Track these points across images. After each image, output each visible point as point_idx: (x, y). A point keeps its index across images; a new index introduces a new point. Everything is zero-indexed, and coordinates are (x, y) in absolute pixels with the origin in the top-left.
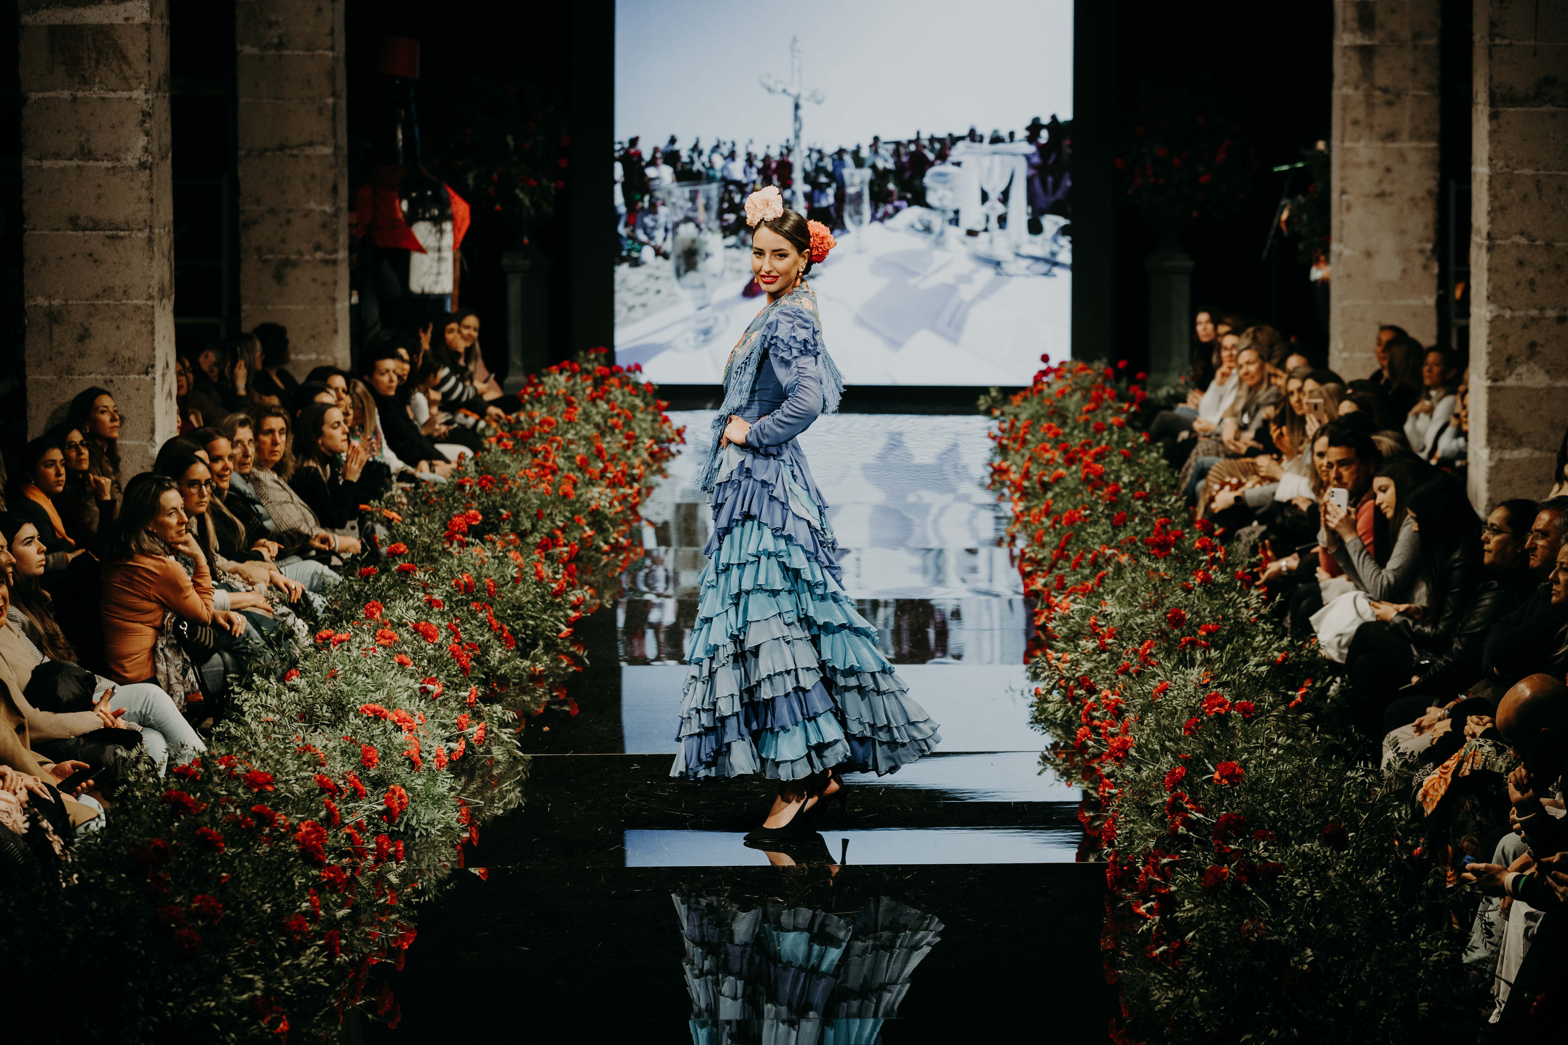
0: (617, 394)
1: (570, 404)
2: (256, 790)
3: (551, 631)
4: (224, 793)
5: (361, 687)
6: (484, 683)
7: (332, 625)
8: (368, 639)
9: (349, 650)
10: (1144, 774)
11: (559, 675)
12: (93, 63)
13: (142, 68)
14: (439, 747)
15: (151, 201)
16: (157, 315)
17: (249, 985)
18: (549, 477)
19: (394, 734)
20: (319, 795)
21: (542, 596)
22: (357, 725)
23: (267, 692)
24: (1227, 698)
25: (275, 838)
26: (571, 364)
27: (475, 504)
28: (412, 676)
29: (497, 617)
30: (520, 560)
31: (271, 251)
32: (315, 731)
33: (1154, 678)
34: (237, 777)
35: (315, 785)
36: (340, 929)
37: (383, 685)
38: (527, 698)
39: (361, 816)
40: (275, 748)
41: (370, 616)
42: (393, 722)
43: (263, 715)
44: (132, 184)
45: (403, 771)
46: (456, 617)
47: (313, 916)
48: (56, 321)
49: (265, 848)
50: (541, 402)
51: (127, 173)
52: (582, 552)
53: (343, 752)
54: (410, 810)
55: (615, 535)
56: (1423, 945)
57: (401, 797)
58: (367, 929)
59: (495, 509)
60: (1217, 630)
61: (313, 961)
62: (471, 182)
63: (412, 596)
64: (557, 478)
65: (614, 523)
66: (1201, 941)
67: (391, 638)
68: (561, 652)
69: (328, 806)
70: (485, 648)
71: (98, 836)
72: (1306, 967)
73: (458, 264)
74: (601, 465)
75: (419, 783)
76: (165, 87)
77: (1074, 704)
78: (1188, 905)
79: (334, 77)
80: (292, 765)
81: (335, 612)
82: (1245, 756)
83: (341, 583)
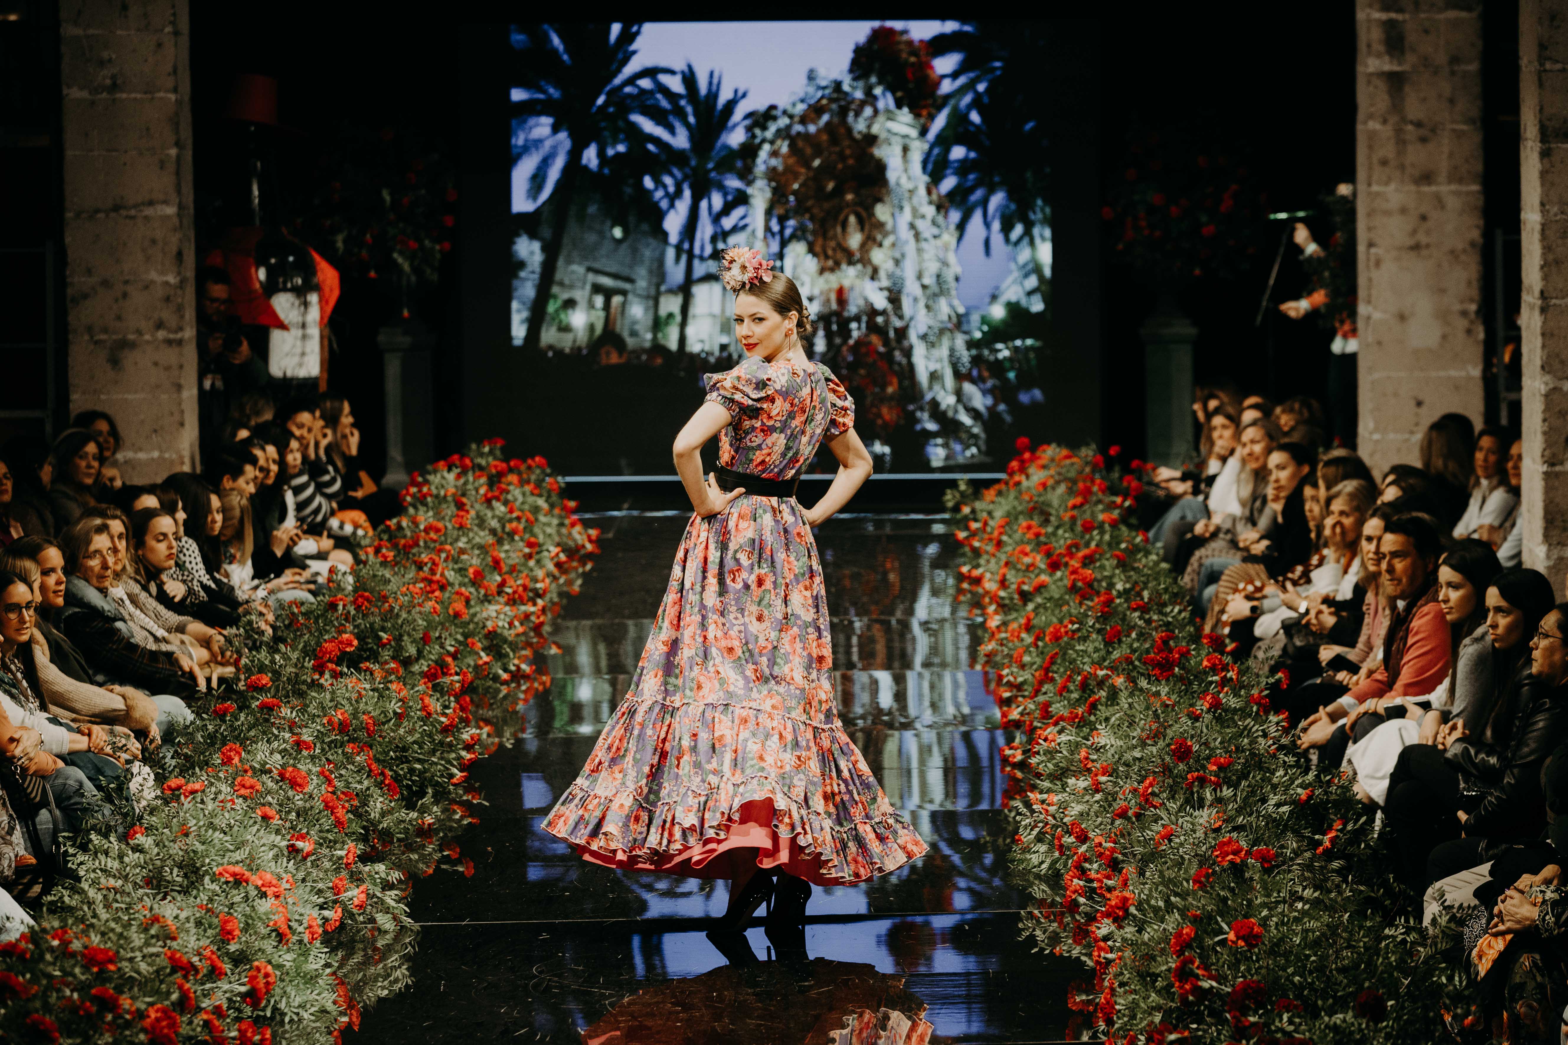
0: (516, 493)
1: (460, 506)
2: (95, 970)
3: (442, 776)
4: (57, 973)
5: (218, 846)
6: (364, 839)
7: (183, 773)
8: (225, 788)
9: (202, 802)
10: (1146, 937)
11: (452, 829)
14: (312, 916)
18: (437, 593)
19: (258, 901)
20: (170, 974)
21: (430, 735)
22: (213, 891)
23: (106, 853)
24: (1243, 844)
25: (119, 1026)
26: (461, 459)
27: (350, 627)
28: (278, 832)
29: (378, 761)
30: (404, 693)
31: (105, 330)
32: (164, 898)
33: (1156, 822)
34: (73, 955)
35: (166, 963)
37: (243, 843)
38: (415, 857)
39: (220, 999)
40: (117, 920)
41: (227, 761)
42: (257, 887)
43: (103, 880)
45: (268, 945)
46: (329, 762)
49: (108, 1038)
50: (425, 505)
52: (478, 682)
53: (199, 923)
54: (278, 991)
55: (516, 662)
57: (267, 975)
59: (373, 631)
60: (1230, 764)
62: (340, 245)
63: (277, 737)
64: (447, 595)
65: (514, 647)
67: (252, 787)
68: (453, 801)
69: (180, 987)
70: (364, 798)
73: (326, 343)
74: (499, 579)
75: (287, 959)
77: (1062, 853)
79: (177, 124)
80: (138, 939)
81: (187, 758)
82: (1265, 913)
83: (192, 723)
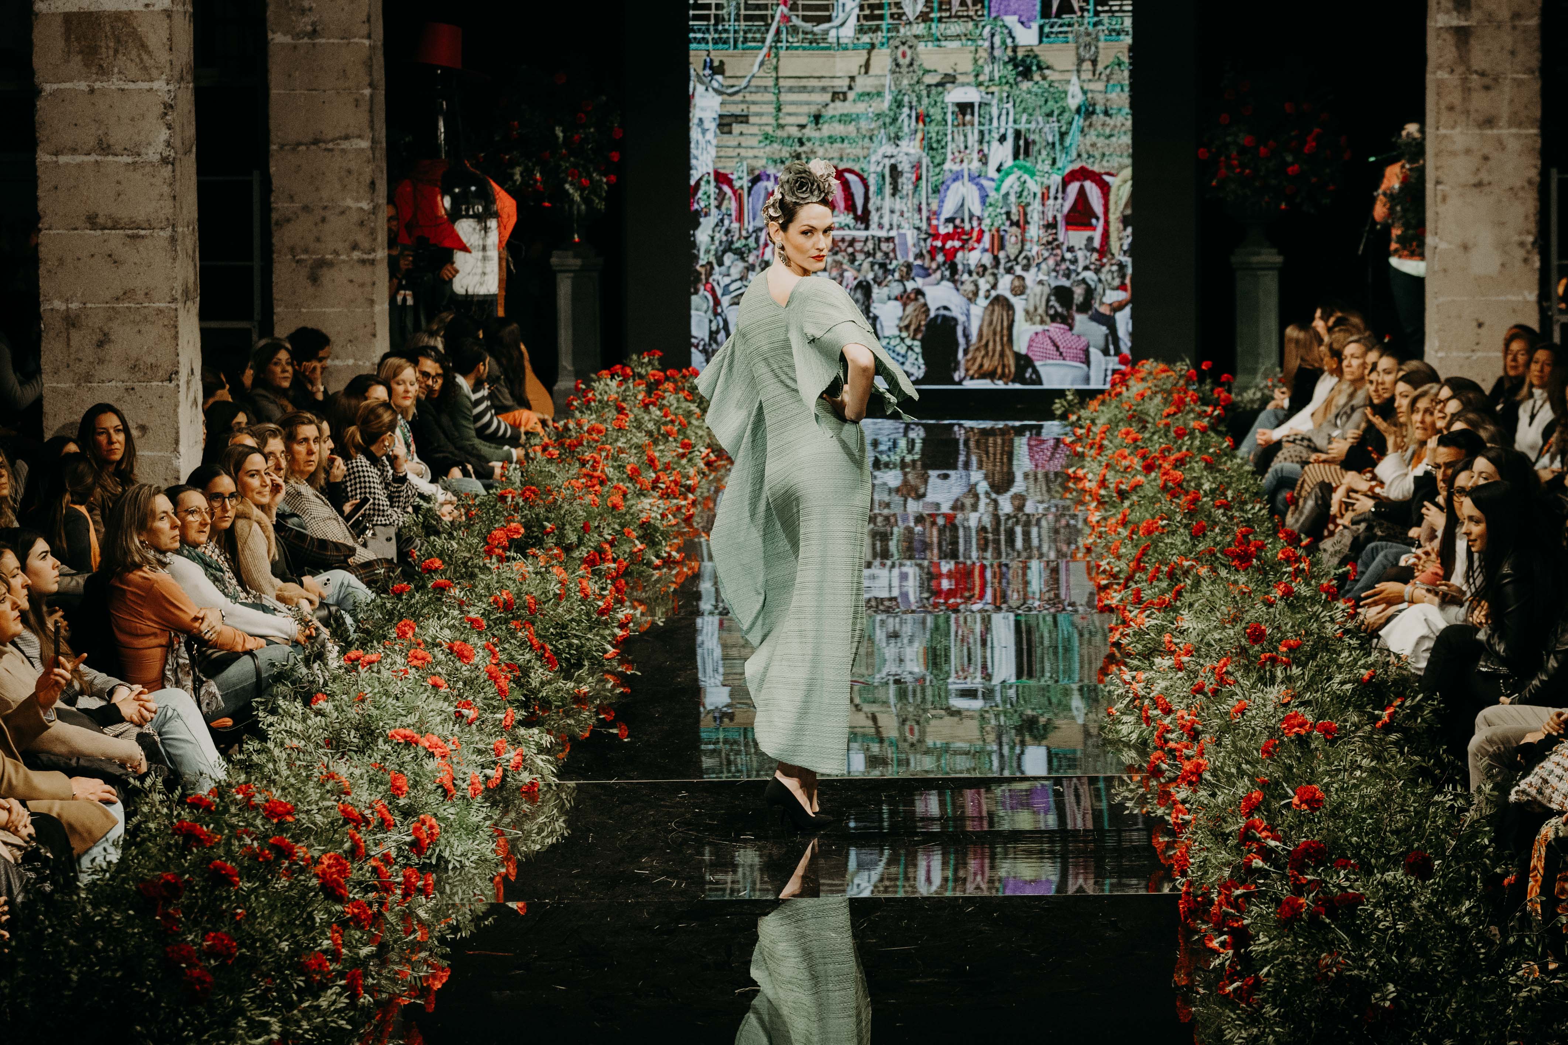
0: (671, 399)
1: (620, 410)
2: (275, 821)
3: (597, 651)
4: (240, 824)
5: (392, 710)
6: (526, 706)
7: (363, 645)
8: (400, 660)
9: (379, 672)
10: (1220, 799)
11: (606, 698)
12: (111, 53)
13: (163, 57)
14: (474, 774)
15: (174, 197)
16: (180, 319)
17: (265, 1028)
18: (597, 488)
19: (426, 760)
20: (342, 826)
21: (588, 614)
22: (386, 751)
23: (292, 717)
24: (1310, 719)
25: (294, 872)
26: (623, 369)
27: (518, 517)
28: (446, 699)
29: (539, 636)
30: (564, 575)
31: (306, 251)
32: (341, 758)
33: (1231, 697)
34: (255, 807)
35: (339, 815)
36: (366, 968)
37: (415, 708)
38: (571, 722)
39: (389, 848)
40: (297, 776)
42: (425, 748)
43: (287, 741)
44: (154, 180)
45: (434, 800)
46: (494, 636)
47: (335, 955)
48: (74, 325)
49: (284, 882)
50: (590, 409)
51: (148, 169)
52: (632, 568)
53: (371, 781)
54: (443, 841)
55: (668, 549)
56: (1512, 980)
57: (431, 827)
58: (396, 968)
59: (538, 520)
60: (1299, 646)
61: (334, 1002)
62: (518, 177)
63: (446, 615)
64: (606, 489)
65: (665, 535)
66: (1277, 976)
67: (423, 659)
68: (608, 672)
69: (352, 837)
70: (525, 671)
71: (105, 871)
72: (1388, 1004)
73: (504, 264)
74: (653, 475)
75: (452, 812)
76: (189, 78)
77: (1148, 725)
78: (1263, 939)
79: (371, 66)
80: (314, 794)
81: (367, 632)
82: (1327, 780)
83: (373, 601)
